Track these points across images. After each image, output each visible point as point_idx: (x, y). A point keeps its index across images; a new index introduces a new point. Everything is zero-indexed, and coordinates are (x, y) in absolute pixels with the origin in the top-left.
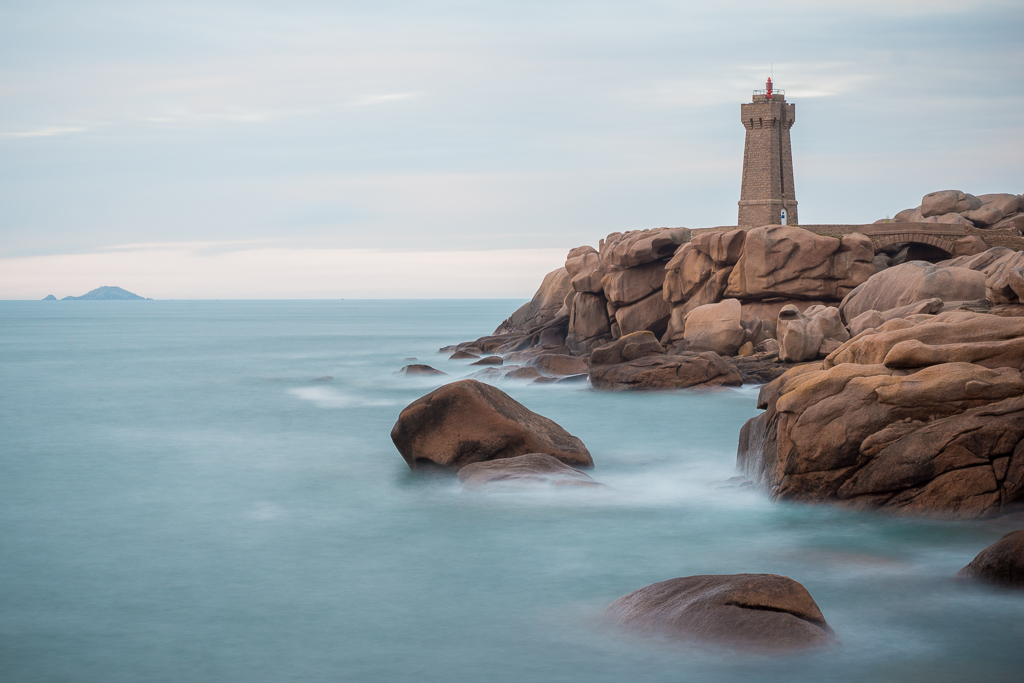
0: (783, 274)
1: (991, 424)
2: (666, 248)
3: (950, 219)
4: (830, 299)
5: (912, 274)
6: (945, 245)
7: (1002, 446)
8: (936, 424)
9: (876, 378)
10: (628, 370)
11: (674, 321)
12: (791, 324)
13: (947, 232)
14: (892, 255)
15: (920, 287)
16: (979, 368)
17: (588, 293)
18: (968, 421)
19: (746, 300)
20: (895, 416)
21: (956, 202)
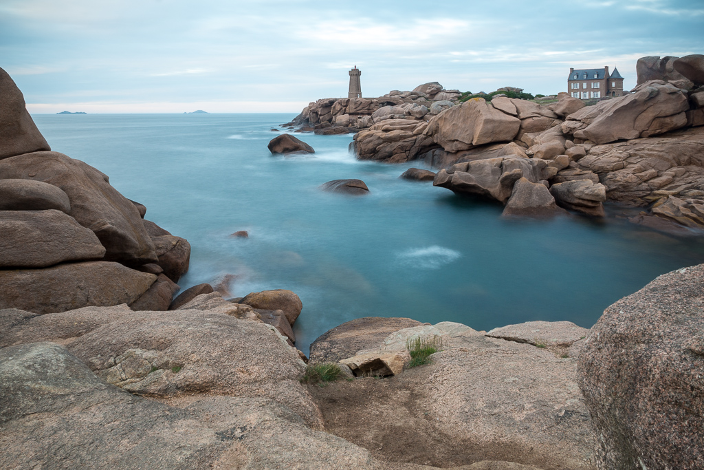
0: (358, 108)
1: (405, 144)
2: (332, 102)
3: (396, 96)
4: (369, 114)
5: (388, 109)
6: (395, 102)
7: (408, 148)
8: (393, 143)
9: (380, 133)
10: (323, 130)
11: (334, 119)
12: (360, 120)
13: (395, 99)
14: (383, 104)
15: (390, 111)
16: (403, 131)
17: (313, 113)
18: (400, 143)
19: (350, 114)
20: (384, 142)
21: (397, 93)
